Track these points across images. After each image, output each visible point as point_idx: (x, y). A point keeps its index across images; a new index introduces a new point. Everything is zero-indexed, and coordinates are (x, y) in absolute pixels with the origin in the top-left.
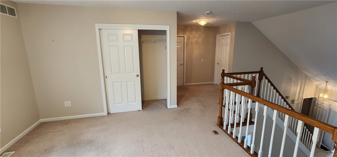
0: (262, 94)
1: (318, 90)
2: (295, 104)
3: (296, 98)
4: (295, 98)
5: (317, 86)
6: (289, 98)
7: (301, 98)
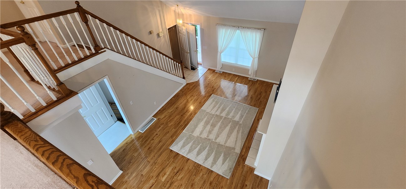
0: (101, 42)
1: (178, 15)
2: (162, 37)
3: (161, 30)
4: (159, 30)
5: (175, 11)
6: (153, 33)
7: (165, 29)
